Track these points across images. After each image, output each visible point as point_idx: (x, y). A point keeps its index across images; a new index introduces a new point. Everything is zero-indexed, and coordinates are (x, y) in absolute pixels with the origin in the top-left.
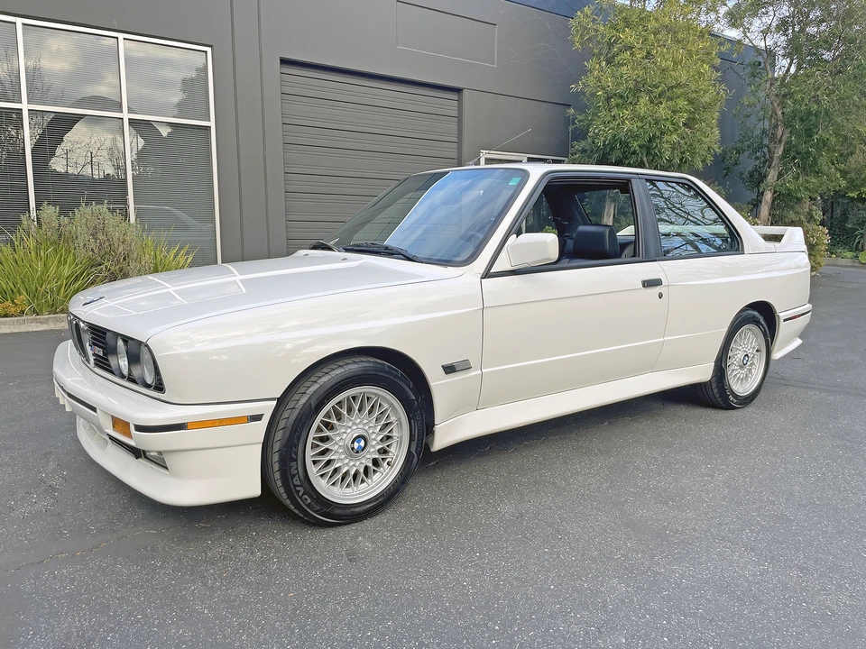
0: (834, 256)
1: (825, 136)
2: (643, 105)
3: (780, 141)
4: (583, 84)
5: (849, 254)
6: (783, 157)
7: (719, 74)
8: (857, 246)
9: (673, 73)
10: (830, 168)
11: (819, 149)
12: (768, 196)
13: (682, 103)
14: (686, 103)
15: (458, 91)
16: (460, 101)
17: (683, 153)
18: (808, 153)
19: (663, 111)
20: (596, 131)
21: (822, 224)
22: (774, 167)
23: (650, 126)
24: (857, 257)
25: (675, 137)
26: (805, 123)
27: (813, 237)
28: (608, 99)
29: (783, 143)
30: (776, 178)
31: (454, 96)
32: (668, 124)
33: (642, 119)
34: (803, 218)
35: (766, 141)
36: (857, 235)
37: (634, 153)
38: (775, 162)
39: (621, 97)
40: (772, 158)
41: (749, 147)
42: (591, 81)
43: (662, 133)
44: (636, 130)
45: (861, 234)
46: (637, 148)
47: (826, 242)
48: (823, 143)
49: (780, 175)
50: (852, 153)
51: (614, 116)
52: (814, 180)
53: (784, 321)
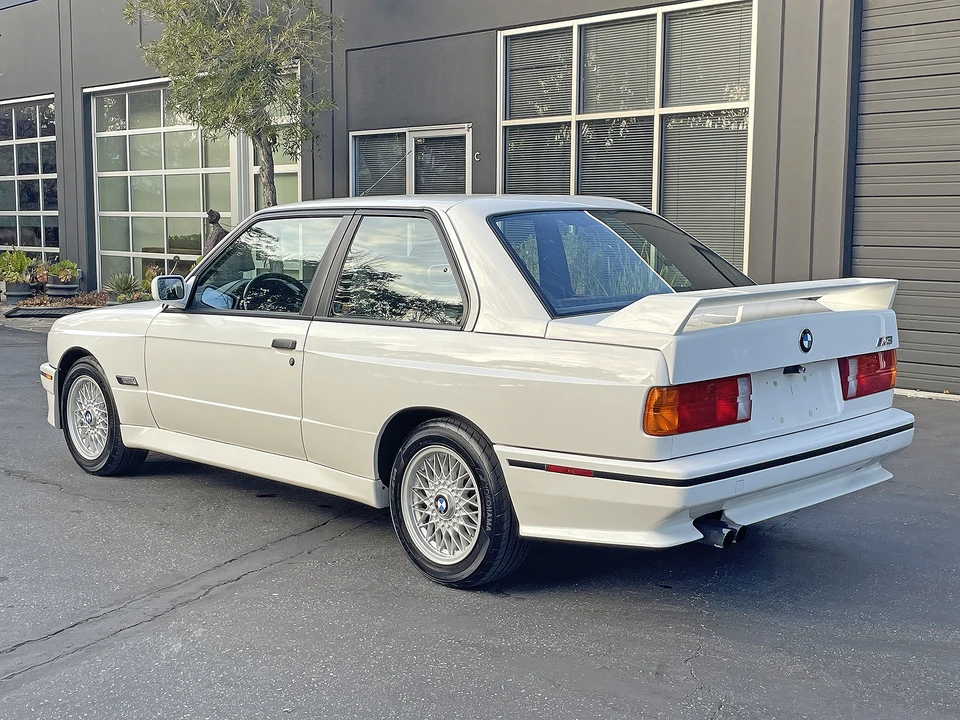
53: (512, 463)
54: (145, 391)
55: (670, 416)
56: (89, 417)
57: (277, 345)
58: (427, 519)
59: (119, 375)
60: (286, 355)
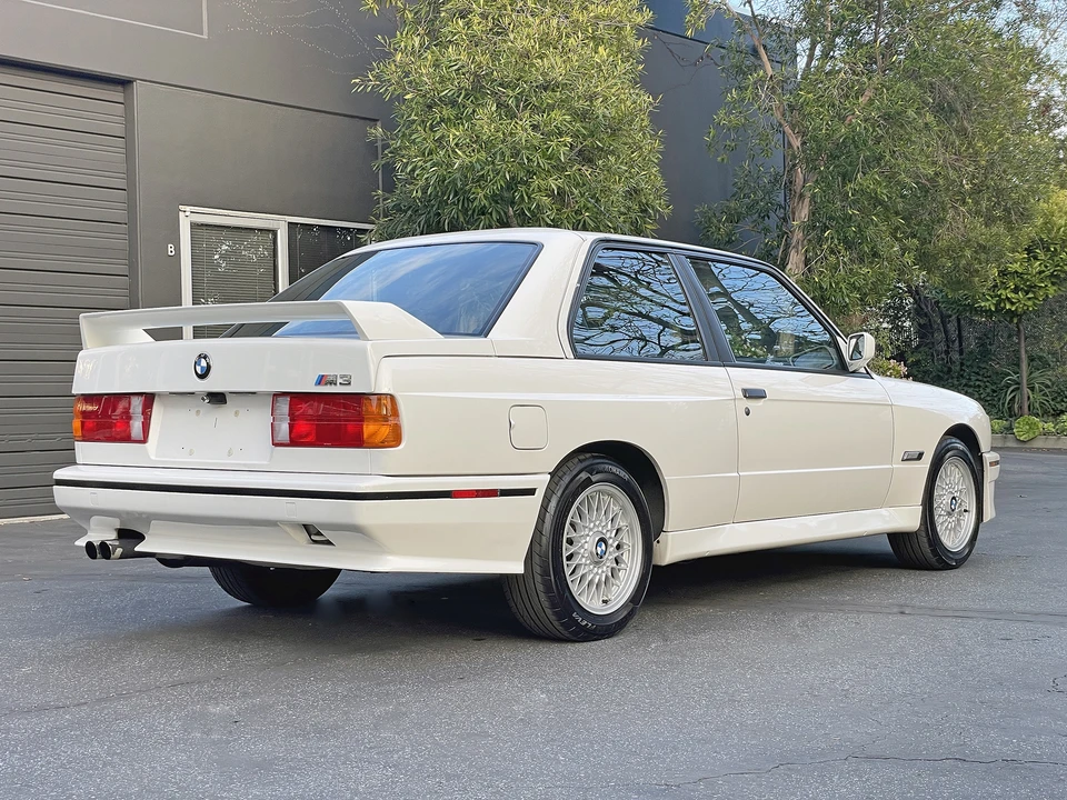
2: (485, 119)
3: (802, 196)
4: (377, 77)
6: (809, 227)
8: (1010, 408)
11: (867, 211)
15: (124, 83)
16: (128, 104)
17: (579, 213)
18: (847, 218)
19: (522, 128)
22: (795, 246)
24: (1010, 429)
26: (838, 162)
29: (807, 201)
30: (802, 268)
31: (116, 94)
32: (537, 158)
33: (488, 146)
36: (1008, 386)
38: (798, 235)
39: (454, 103)
41: (750, 208)
42: (391, 72)
43: (531, 173)
45: (1016, 383)
46: (484, 202)
50: (941, 221)
52: (864, 270)
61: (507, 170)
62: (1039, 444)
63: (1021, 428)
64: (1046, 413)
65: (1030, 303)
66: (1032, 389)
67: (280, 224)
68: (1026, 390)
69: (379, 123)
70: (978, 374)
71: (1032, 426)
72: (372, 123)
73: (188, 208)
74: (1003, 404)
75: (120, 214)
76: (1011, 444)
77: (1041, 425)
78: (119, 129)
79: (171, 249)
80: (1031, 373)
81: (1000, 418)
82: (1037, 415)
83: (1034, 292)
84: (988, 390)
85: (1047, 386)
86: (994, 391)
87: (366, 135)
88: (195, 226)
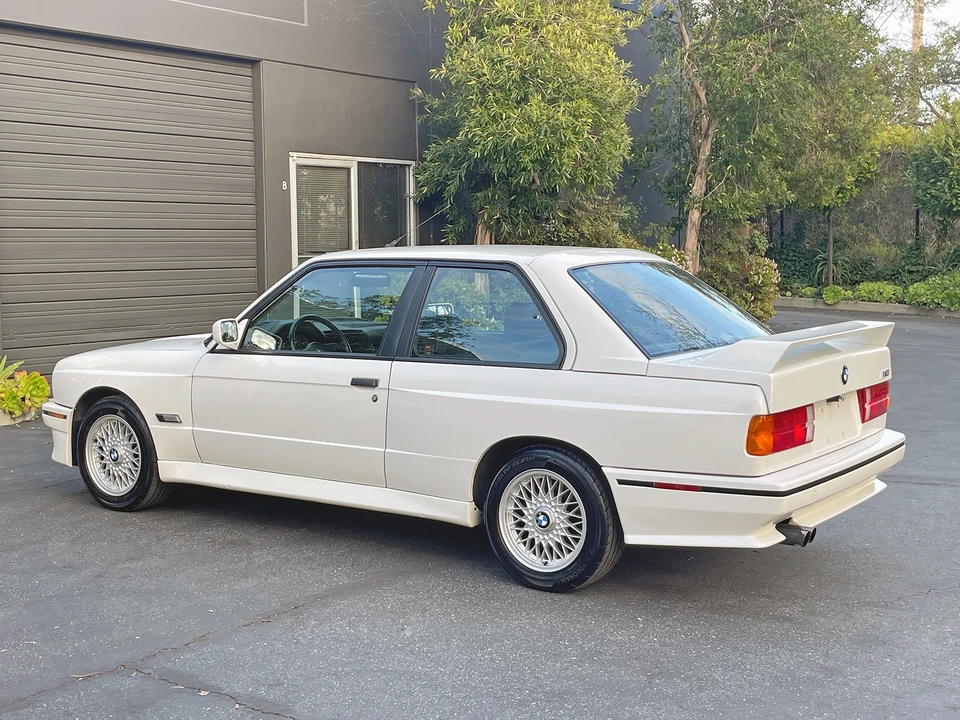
0: (789, 293)
1: (765, 135)
3: (706, 136)
4: (447, 68)
5: (809, 290)
6: (712, 159)
7: (629, 65)
8: (819, 278)
9: (571, 64)
10: (773, 178)
11: (758, 152)
12: (695, 216)
13: (585, 104)
14: (590, 105)
15: (253, 63)
16: (255, 78)
17: (589, 170)
18: (744, 156)
20: (470, 136)
21: (768, 254)
22: (700, 173)
23: (545, 135)
24: (819, 295)
25: (577, 151)
26: (738, 114)
27: (758, 274)
28: (483, 92)
30: (704, 189)
31: (247, 71)
32: (569, 134)
33: (537, 126)
34: (743, 249)
35: (687, 133)
36: (818, 261)
37: (524, 169)
38: (702, 166)
39: (502, 89)
40: (696, 159)
42: (458, 65)
43: (563, 145)
44: (526, 140)
45: (824, 259)
47: (774, 280)
48: (762, 145)
49: (709, 187)
51: (494, 116)
52: (753, 194)
53: (621, 482)
54: (191, 428)
55: (765, 439)
56: (114, 455)
57: (356, 383)
58: (525, 535)
59: (159, 413)
60: (369, 392)
61: (549, 141)
62: (840, 307)
63: (828, 294)
64: (845, 282)
65: (839, 201)
66: (835, 264)
67: (352, 163)
68: (832, 266)
69: (416, 85)
70: (795, 251)
71: (836, 293)
72: (411, 84)
73: (295, 154)
74: (814, 275)
75: (249, 159)
76: (820, 306)
77: (843, 292)
78: (248, 96)
79: (284, 184)
80: (835, 252)
81: (811, 286)
82: (838, 284)
83: (842, 193)
84: (802, 264)
85: (847, 262)
86: (806, 265)
87: (409, 94)
88: (299, 167)
